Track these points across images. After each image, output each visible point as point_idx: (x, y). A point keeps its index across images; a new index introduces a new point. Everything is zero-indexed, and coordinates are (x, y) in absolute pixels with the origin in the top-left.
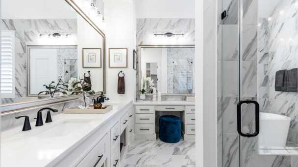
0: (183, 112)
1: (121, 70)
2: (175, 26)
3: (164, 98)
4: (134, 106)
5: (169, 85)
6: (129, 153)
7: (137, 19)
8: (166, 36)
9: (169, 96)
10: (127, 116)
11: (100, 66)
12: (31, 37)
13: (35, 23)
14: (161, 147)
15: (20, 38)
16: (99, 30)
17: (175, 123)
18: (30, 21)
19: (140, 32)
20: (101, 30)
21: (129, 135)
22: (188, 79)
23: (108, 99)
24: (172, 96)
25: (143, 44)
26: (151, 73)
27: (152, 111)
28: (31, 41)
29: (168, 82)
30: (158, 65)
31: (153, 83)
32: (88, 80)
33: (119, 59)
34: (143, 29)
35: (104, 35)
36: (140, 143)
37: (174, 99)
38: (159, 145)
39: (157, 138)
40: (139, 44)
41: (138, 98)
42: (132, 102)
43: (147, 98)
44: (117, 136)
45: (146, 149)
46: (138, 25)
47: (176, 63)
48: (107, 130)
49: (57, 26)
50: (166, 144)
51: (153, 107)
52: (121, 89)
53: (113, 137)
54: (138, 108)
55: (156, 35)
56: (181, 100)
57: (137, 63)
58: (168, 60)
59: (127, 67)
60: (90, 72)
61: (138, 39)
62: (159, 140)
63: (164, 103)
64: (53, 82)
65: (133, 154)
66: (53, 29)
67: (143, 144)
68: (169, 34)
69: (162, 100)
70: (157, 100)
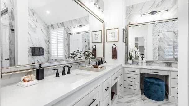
0: (168, 76)
1: (114, 43)
2: (159, 4)
3: (148, 63)
4: (124, 67)
5: (154, 53)
6: (119, 100)
7: (126, 7)
8: (151, 14)
9: (153, 62)
10: (117, 75)
11: (101, 42)
12: (70, 30)
13: (72, 22)
14: (145, 101)
15: (66, 31)
16: (100, 19)
17: (159, 85)
18: (69, 21)
19: (129, 16)
20: (102, 19)
21: (119, 88)
22: (175, 48)
23: (105, 62)
24: (156, 62)
25: (131, 24)
26: (140, 44)
27: (138, 72)
28: (70, 31)
29: (153, 51)
30: (144, 38)
31: (139, 51)
32: (94, 50)
33: (113, 36)
34: (131, 13)
35: (104, 22)
36: (128, 95)
37: (159, 64)
38: (143, 100)
39: (142, 94)
40: (128, 24)
41: (126, 62)
42: (122, 65)
43: (134, 62)
44: (108, 88)
45: (132, 100)
46: (127, 11)
47: (161, 36)
48: (100, 82)
49: (81, 21)
50: (150, 100)
51: (138, 70)
52: (114, 56)
53: (105, 88)
54: (126, 70)
55: (141, 15)
56: (165, 66)
57: (126, 38)
58: (153, 33)
59: (118, 41)
60: (95, 45)
61: (127, 21)
62: (143, 96)
63: (148, 67)
64: (74, 52)
65: (121, 101)
66: (79, 24)
67: (130, 96)
68: (153, 13)
69: (147, 65)
70: (142, 65)
